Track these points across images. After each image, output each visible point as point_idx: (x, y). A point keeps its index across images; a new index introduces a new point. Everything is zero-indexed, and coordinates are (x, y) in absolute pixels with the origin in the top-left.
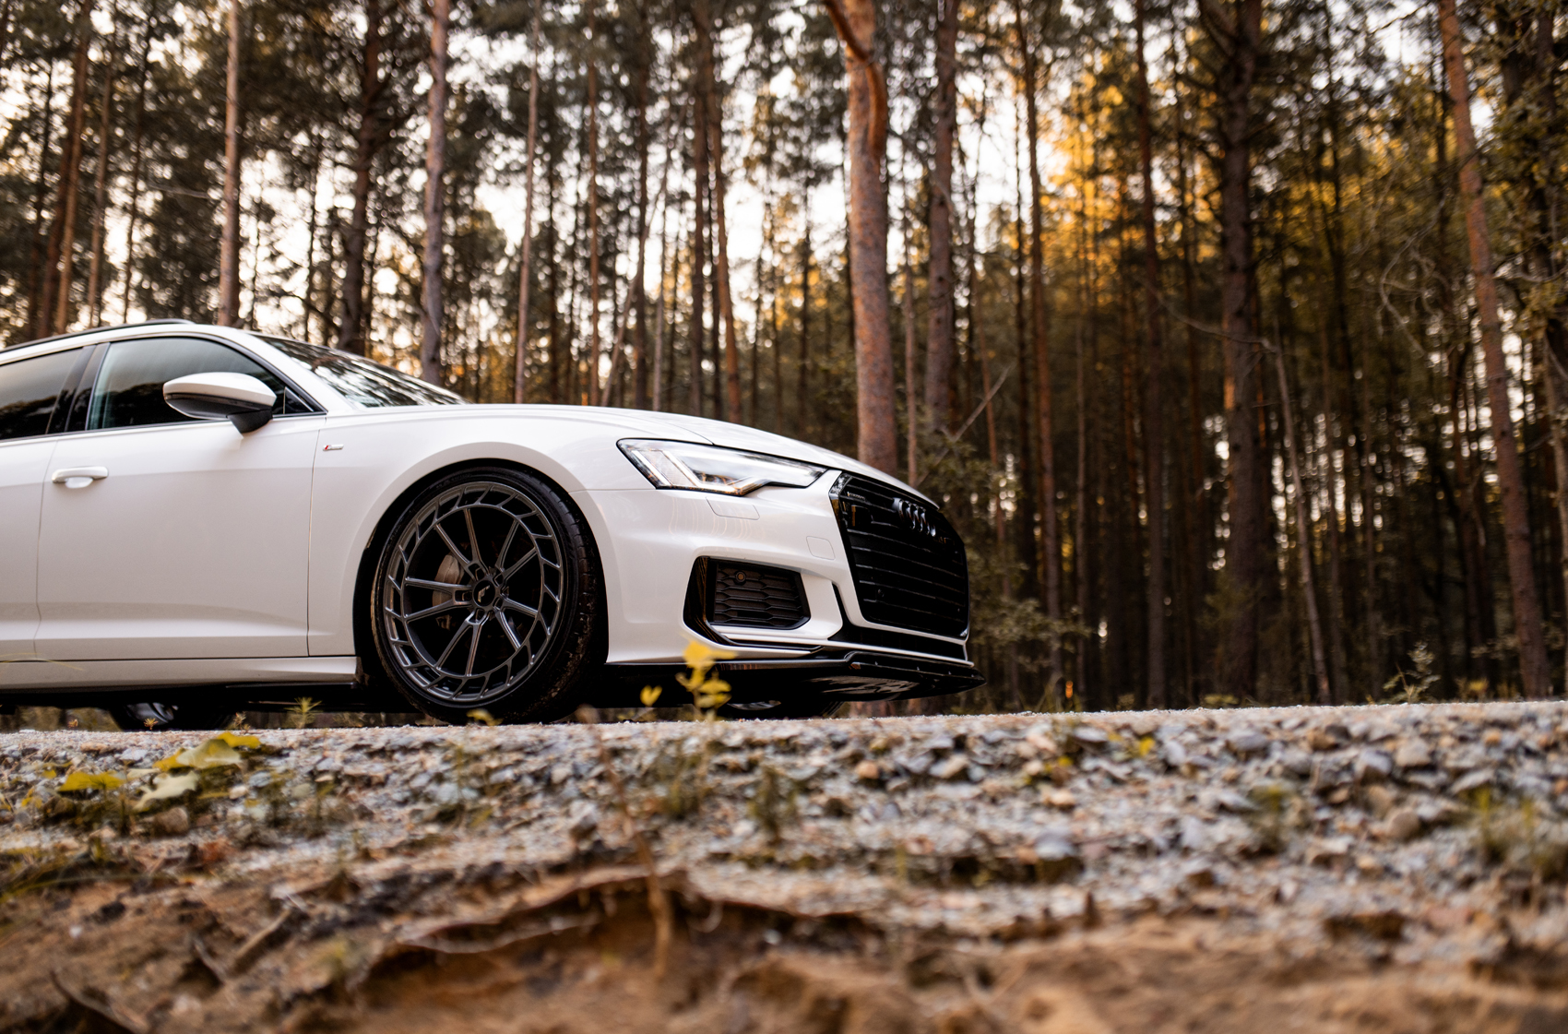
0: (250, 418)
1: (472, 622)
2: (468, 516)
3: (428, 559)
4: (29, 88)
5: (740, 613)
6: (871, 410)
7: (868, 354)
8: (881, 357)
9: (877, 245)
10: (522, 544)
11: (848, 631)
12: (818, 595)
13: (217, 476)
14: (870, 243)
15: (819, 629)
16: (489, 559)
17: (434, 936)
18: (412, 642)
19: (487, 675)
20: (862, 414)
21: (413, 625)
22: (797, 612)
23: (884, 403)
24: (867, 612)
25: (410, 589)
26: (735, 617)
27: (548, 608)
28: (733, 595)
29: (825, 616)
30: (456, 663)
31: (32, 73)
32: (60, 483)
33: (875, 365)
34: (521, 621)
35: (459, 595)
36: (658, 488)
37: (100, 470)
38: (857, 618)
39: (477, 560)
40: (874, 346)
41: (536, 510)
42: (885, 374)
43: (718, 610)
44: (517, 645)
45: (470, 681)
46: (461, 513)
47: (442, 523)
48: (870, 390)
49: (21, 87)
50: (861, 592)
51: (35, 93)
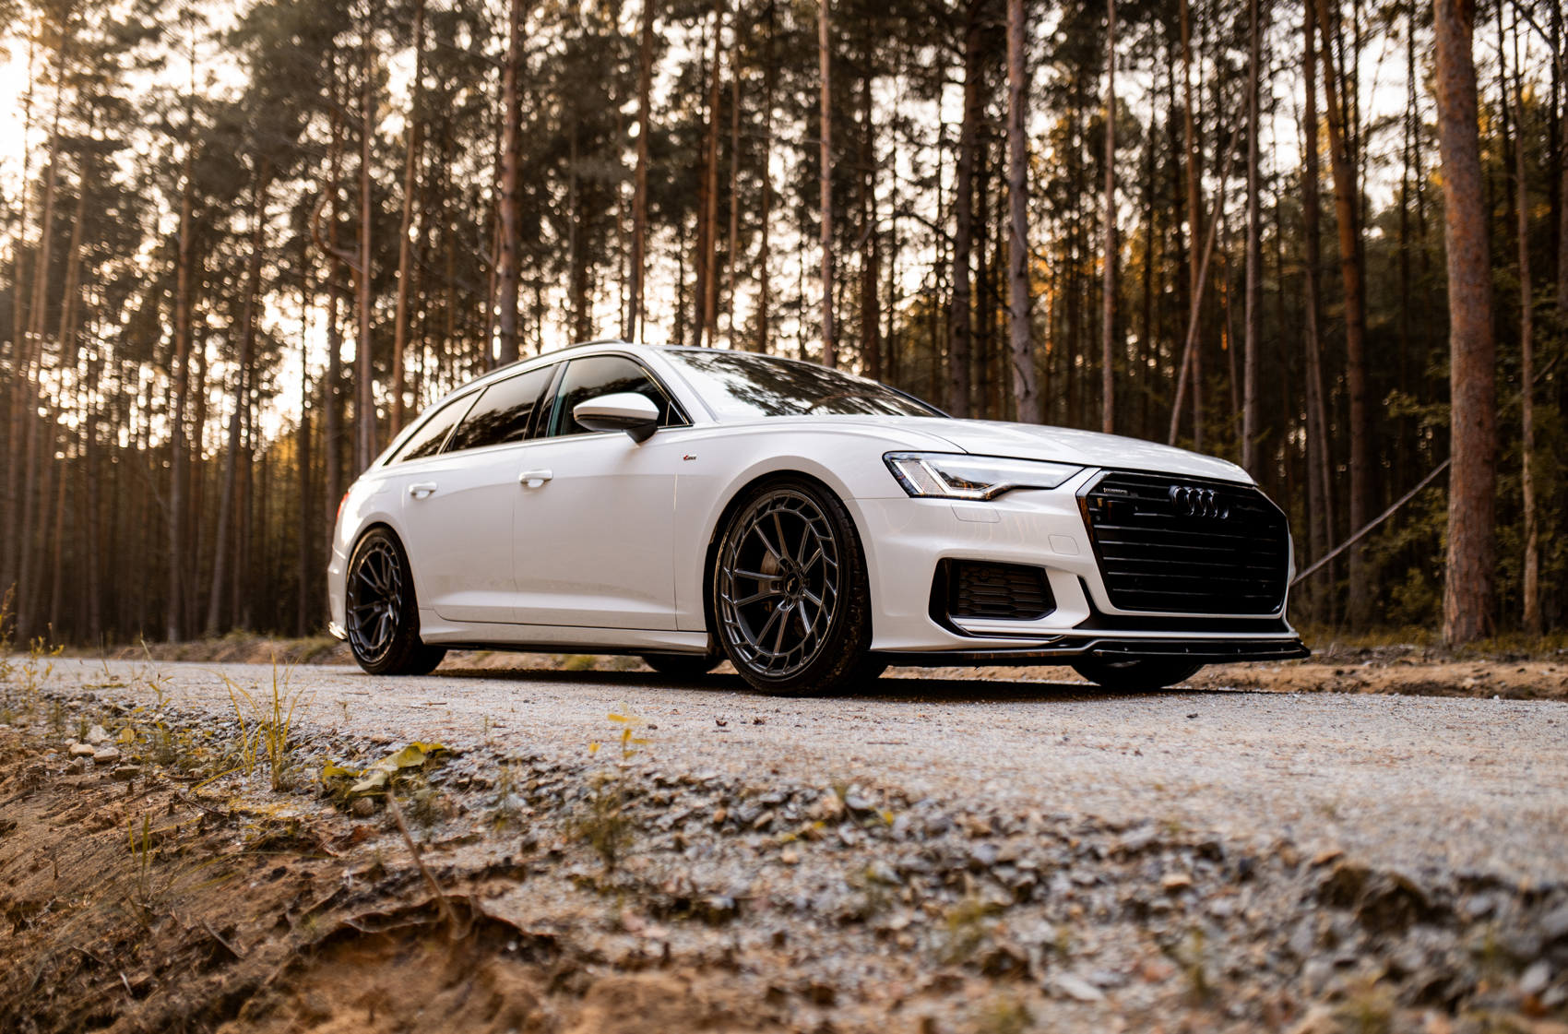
0: (641, 430)
1: (783, 609)
2: (776, 518)
3: (752, 555)
4: (687, 42)
5: (984, 607)
6: (1463, 300)
7: (1457, 239)
8: (1474, 241)
9: (1467, 117)
10: (812, 546)
11: (1097, 619)
12: (1064, 588)
13: (617, 481)
14: (1460, 116)
15: (1064, 620)
16: (794, 555)
17: (358, 920)
18: (739, 624)
19: (788, 655)
20: (1453, 305)
21: (742, 609)
22: (1045, 603)
23: (1477, 291)
24: (1116, 600)
25: (739, 579)
26: (979, 610)
27: (829, 600)
28: (978, 592)
29: (1072, 607)
30: (768, 644)
31: (689, 28)
32: (524, 483)
33: (1467, 250)
34: (811, 609)
35: (774, 585)
36: (912, 496)
37: (547, 473)
38: (1105, 606)
39: (785, 556)
40: (1465, 230)
41: (822, 516)
42: (1478, 259)
43: (963, 605)
44: (808, 630)
45: (777, 659)
46: (771, 516)
47: (759, 524)
48: (1461, 279)
49: (681, 42)
50: (1109, 583)
51: (693, 46)
